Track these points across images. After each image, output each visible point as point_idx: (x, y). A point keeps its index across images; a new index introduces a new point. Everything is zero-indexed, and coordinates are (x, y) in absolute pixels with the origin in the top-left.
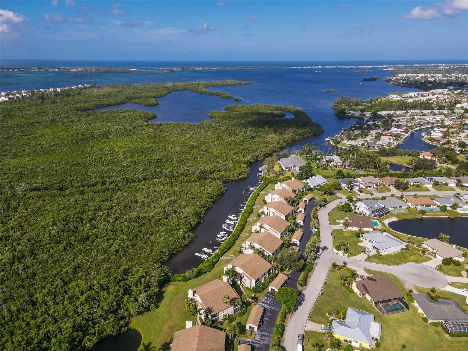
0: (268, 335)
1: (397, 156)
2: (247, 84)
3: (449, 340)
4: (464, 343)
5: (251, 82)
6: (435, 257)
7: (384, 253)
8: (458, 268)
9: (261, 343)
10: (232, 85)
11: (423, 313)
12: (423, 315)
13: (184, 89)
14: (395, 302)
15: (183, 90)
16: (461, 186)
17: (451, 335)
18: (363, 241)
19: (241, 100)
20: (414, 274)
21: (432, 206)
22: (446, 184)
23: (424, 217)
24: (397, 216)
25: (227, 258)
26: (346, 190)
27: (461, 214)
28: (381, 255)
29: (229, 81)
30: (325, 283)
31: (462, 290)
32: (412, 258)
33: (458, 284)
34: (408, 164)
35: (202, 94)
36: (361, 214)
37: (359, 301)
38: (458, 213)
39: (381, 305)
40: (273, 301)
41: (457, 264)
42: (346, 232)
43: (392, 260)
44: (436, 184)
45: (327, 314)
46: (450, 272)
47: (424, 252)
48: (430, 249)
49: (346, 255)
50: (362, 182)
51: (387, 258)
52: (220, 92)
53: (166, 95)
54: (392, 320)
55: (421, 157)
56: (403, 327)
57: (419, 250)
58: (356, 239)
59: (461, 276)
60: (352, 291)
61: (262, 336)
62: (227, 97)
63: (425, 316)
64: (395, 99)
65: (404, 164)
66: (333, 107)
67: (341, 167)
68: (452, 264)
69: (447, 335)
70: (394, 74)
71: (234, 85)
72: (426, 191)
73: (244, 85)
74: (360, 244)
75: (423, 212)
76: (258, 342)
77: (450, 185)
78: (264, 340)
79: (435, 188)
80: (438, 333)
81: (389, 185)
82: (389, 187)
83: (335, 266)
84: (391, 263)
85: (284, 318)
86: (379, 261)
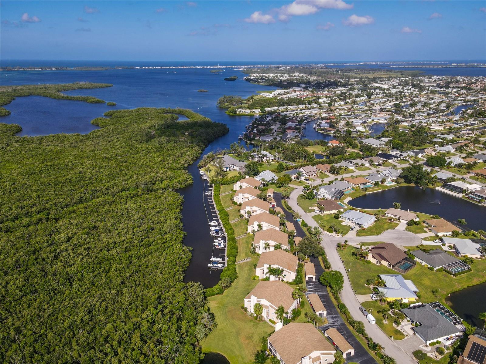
0: (336, 315)
1: (309, 146)
2: (107, 87)
3: (456, 279)
4: (465, 278)
5: (111, 85)
6: (400, 222)
7: (366, 226)
8: (419, 226)
9: (337, 324)
10: (90, 88)
11: (427, 264)
12: (427, 266)
13: (31, 95)
14: (403, 262)
15: (29, 96)
16: (373, 165)
17: (455, 275)
18: (343, 221)
19: (115, 105)
20: (397, 238)
21: (368, 184)
22: (363, 165)
23: (367, 193)
24: (350, 195)
25: (244, 261)
26: (295, 180)
27: (390, 187)
28: (365, 229)
29: (82, 84)
30: (343, 261)
31: (435, 242)
32: (386, 226)
33: (429, 238)
34: (323, 152)
35: (59, 99)
36: (324, 199)
37: (379, 268)
38: (387, 186)
39: (396, 267)
40: (317, 288)
41: (417, 223)
42: (325, 216)
43: (374, 230)
44: (356, 165)
45: (366, 285)
46: (417, 231)
47: (390, 220)
48: (392, 216)
49: (340, 235)
50: (304, 172)
51: (370, 230)
52: (84, 96)
53: (10, 102)
54: (412, 275)
55: (330, 144)
56: (422, 278)
57: (386, 219)
58: (336, 220)
59: (425, 232)
60: (369, 262)
61: (333, 318)
62: (96, 102)
63: (429, 266)
64: (267, 96)
65: (320, 152)
66: (218, 106)
67: (274, 161)
68: (414, 225)
69: (452, 276)
70: (247, 74)
71: (92, 88)
72: (353, 172)
73: (103, 87)
74: (342, 224)
75: (365, 189)
76: (334, 325)
77: (366, 165)
78: (337, 321)
79: (357, 169)
80: (445, 276)
81: (325, 172)
82: (326, 173)
83: (339, 246)
84: (375, 234)
85: (337, 298)
86: (367, 234)
